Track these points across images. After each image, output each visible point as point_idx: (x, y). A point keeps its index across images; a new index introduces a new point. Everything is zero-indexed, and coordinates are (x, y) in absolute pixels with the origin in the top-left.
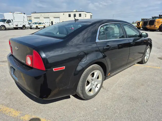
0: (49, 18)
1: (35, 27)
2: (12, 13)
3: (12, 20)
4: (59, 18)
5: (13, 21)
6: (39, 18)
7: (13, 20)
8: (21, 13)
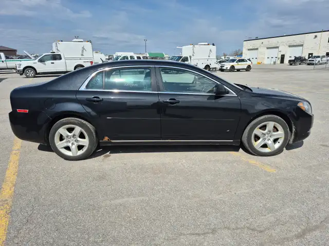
0: (278, 47)
1: (229, 68)
2: (192, 46)
3: (190, 57)
4: (302, 45)
5: (192, 58)
6: (257, 49)
7: (192, 56)
8: (206, 43)
